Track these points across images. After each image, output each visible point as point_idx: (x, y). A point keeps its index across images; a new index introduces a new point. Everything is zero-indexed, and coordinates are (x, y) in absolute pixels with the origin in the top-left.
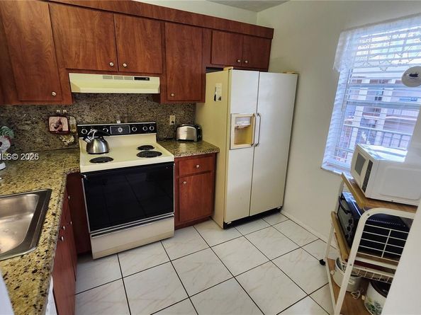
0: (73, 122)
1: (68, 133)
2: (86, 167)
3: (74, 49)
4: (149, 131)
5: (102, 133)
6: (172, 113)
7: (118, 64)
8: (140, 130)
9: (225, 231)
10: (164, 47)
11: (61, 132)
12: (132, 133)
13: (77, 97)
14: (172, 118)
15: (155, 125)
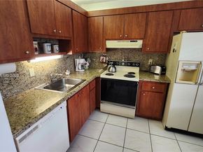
0: (107, 59)
1: (105, 63)
2: (103, 76)
3: (109, 31)
4: (135, 66)
5: (115, 64)
6: (151, 58)
7: (124, 35)
8: (131, 65)
9: (165, 131)
10: (147, 24)
11: (103, 62)
12: (128, 66)
13: (108, 50)
14: (151, 61)
15: (139, 63)
